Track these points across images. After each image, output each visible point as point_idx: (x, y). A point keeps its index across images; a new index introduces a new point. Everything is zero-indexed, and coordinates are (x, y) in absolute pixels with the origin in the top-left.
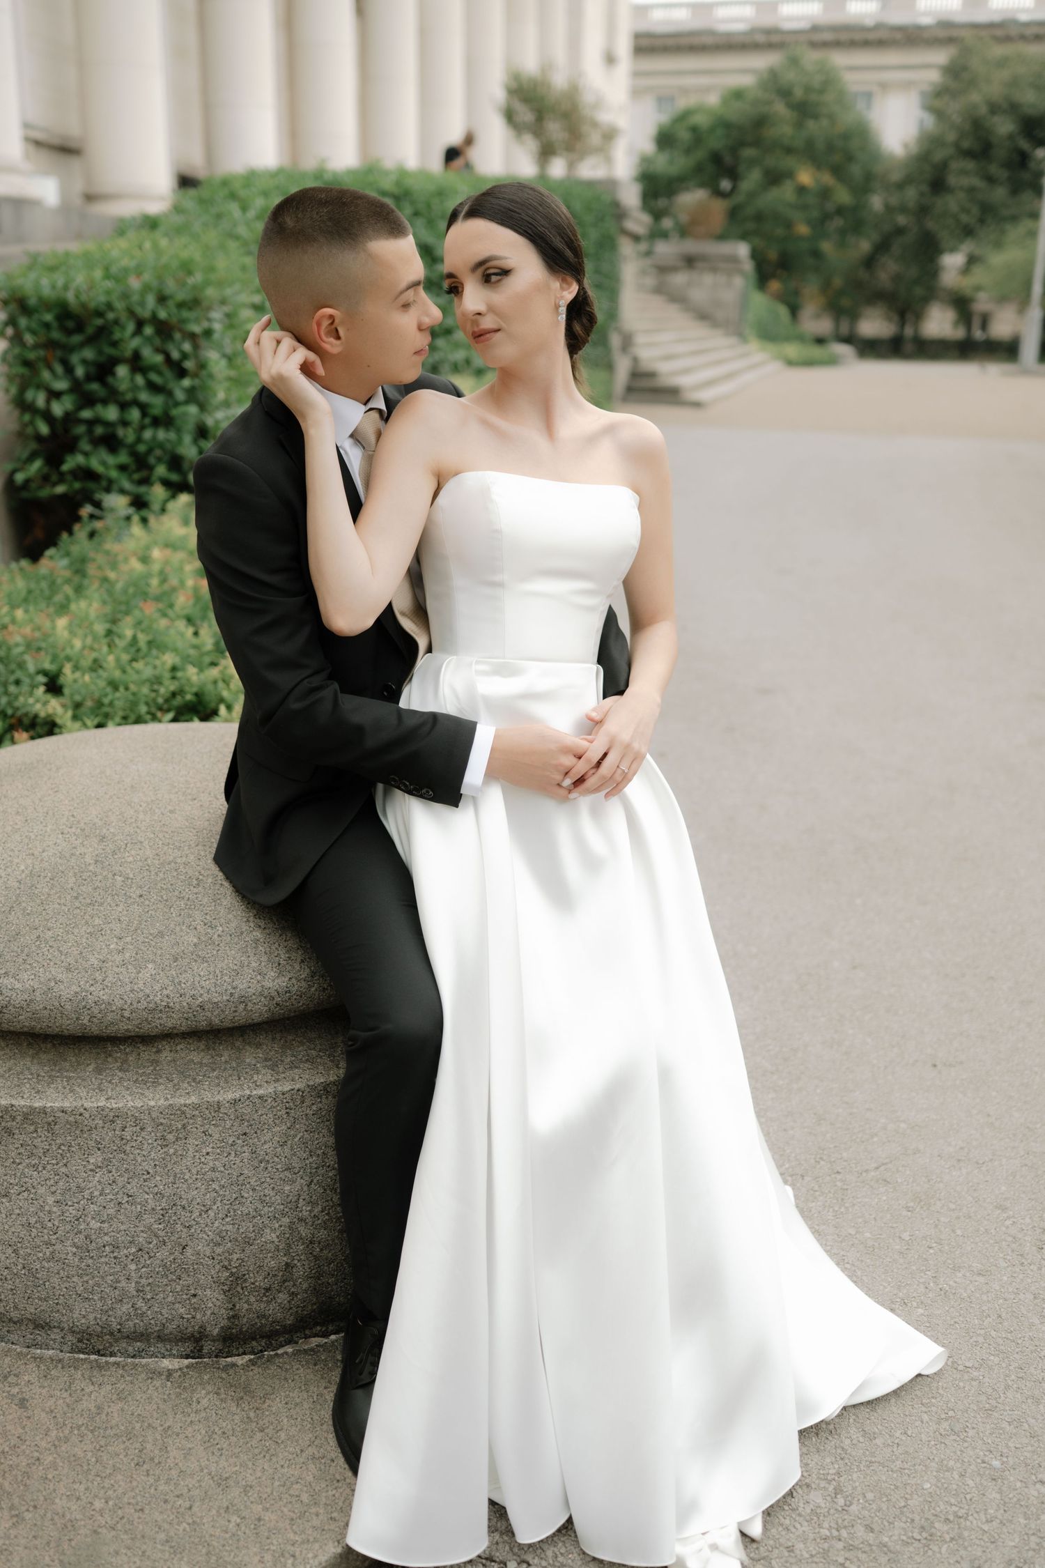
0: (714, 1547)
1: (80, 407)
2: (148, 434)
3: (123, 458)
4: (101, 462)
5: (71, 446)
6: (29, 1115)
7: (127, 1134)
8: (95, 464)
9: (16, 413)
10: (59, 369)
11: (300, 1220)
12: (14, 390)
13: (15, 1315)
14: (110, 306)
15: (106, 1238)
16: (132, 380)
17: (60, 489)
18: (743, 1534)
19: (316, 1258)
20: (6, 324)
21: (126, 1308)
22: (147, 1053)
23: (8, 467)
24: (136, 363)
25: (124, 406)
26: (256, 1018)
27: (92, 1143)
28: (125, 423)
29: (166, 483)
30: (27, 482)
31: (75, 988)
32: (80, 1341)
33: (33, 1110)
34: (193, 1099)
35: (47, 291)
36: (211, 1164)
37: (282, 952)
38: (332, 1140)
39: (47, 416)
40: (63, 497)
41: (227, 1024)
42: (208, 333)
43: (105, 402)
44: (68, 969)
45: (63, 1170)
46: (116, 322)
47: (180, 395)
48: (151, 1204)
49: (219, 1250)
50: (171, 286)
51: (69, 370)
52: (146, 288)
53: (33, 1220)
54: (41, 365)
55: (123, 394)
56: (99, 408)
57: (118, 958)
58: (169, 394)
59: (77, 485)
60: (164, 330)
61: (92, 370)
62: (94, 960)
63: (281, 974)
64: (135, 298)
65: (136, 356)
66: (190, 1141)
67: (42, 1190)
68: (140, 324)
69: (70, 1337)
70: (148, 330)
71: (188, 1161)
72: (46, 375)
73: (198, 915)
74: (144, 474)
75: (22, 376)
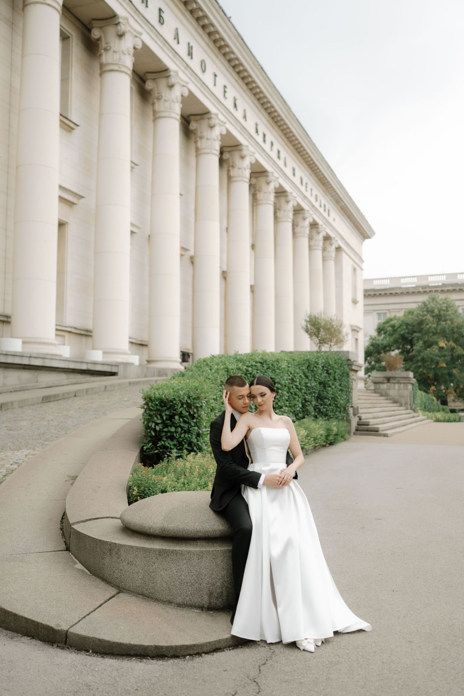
0: (309, 642)
1: (164, 428)
2: (183, 436)
3: (175, 442)
4: (168, 443)
5: (160, 439)
6: (173, 551)
7: (191, 556)
8: (167, 444)
9: (145, 429)
10: (159, 417)
11: (225, 581)
12: (146, 423)
13: (165, 600)
14: (174, 399)
15: (185, 581)
16: (179, 420)
17: (156, 451)
18: (316, 646)
19: (228, 592)
20: (145, 404)
21: (188, 598)
22: (195, 543)
23: (142, 445)
24: (181, 415)
25: (176, 427)
26: (217, 535)
27: (184, 558)
28: (176, 432)
29: (187, 449)
30: (147, 449)
31: (182, 526)
32: (178, 606)
33: (173, 550)
34: (205, 549)
35: (157, 396)
36: (207, 565)
37: (223, 522)
38: (232, 563)
39: (155, 430)
40: (158, 453)
41: (212, 536)
42: (201, 406)
43: (171, 426)
44: (181, 523)
45: (178, 564)
46: (176, 404)
47: (193, 424)
48: (195, 573)
49: (208, 586)
50: (191, 394)
51: (162, 417)
52: (185, 394)
53: (171, 576)
54: (154, 416)
55: (177, 424)
56: (169, 428)
57: (191, 522)
58: (190, 424)
59: (161, 450)
60: (189, 406)
61: (168, 417)
62: (186, 522)
63: (223, 526)
64: (182, 397)
65: (181, 413)
66: (204, 559)
67: (173, 569)
68: (182, 405)
69: (176, 605)
70: (185, 406)
71: (203, 564)
72: (155, 418)
73: (206, 515)
74: (181, 447)
75: (149, 419)
